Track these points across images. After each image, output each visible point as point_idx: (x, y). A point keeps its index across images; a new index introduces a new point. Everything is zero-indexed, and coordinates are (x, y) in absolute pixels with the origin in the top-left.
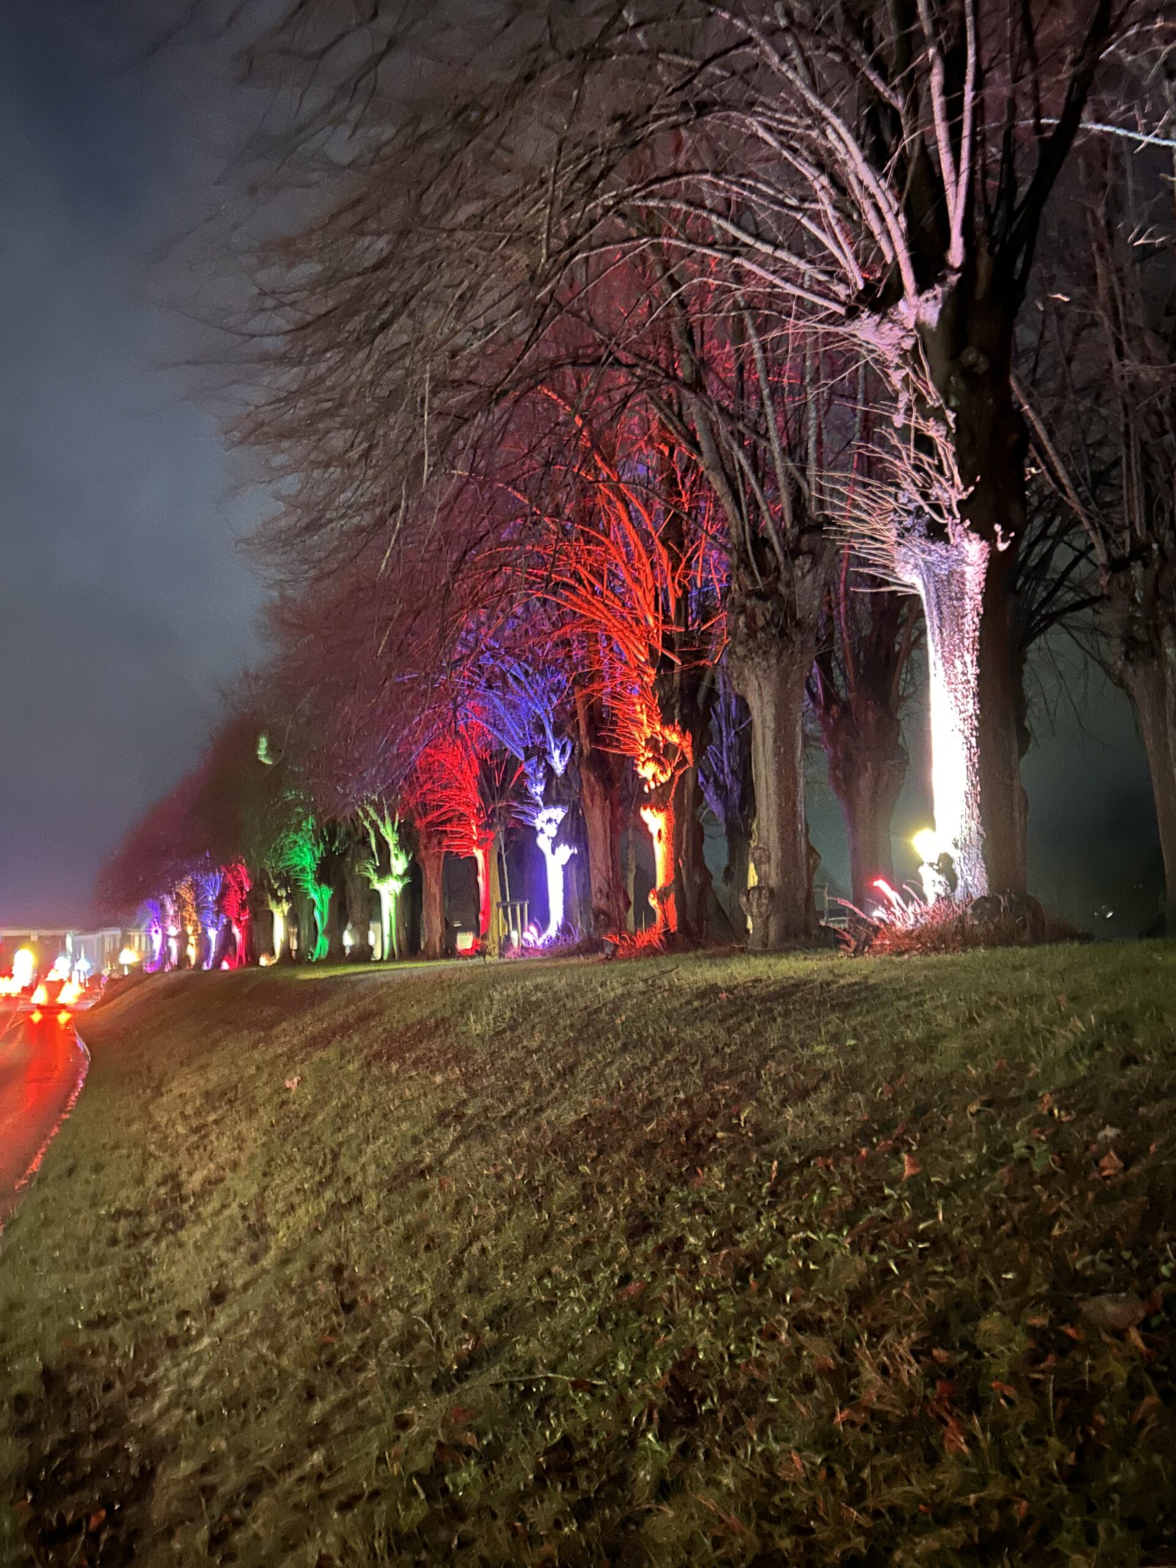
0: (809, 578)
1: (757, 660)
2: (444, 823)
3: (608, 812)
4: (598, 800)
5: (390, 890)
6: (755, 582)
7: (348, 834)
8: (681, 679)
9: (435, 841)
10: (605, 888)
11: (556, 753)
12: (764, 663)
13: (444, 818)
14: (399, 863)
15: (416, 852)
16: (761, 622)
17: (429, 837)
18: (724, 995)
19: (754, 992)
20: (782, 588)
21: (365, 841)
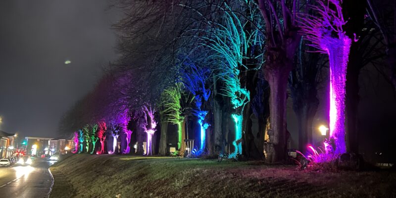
0: (291, 45)
1: (273, 70)
2: (169, 113)
3: (221, 114)
4: (218, 109)
5: (150, 133)
6: (273, 45)
7: (138, 115)
8: (247, 74)
9: (165, 118)
10: (219, 138)
11: (206, 94)
12: (275, 71)
13: (169, 111)
14: (154, 125)
15: (159, 121)
16: (275, 58)
17: (164, 117)
18: (259, 182)
19: (270, 182)
20: (282, 48)
21: (143, 117)
